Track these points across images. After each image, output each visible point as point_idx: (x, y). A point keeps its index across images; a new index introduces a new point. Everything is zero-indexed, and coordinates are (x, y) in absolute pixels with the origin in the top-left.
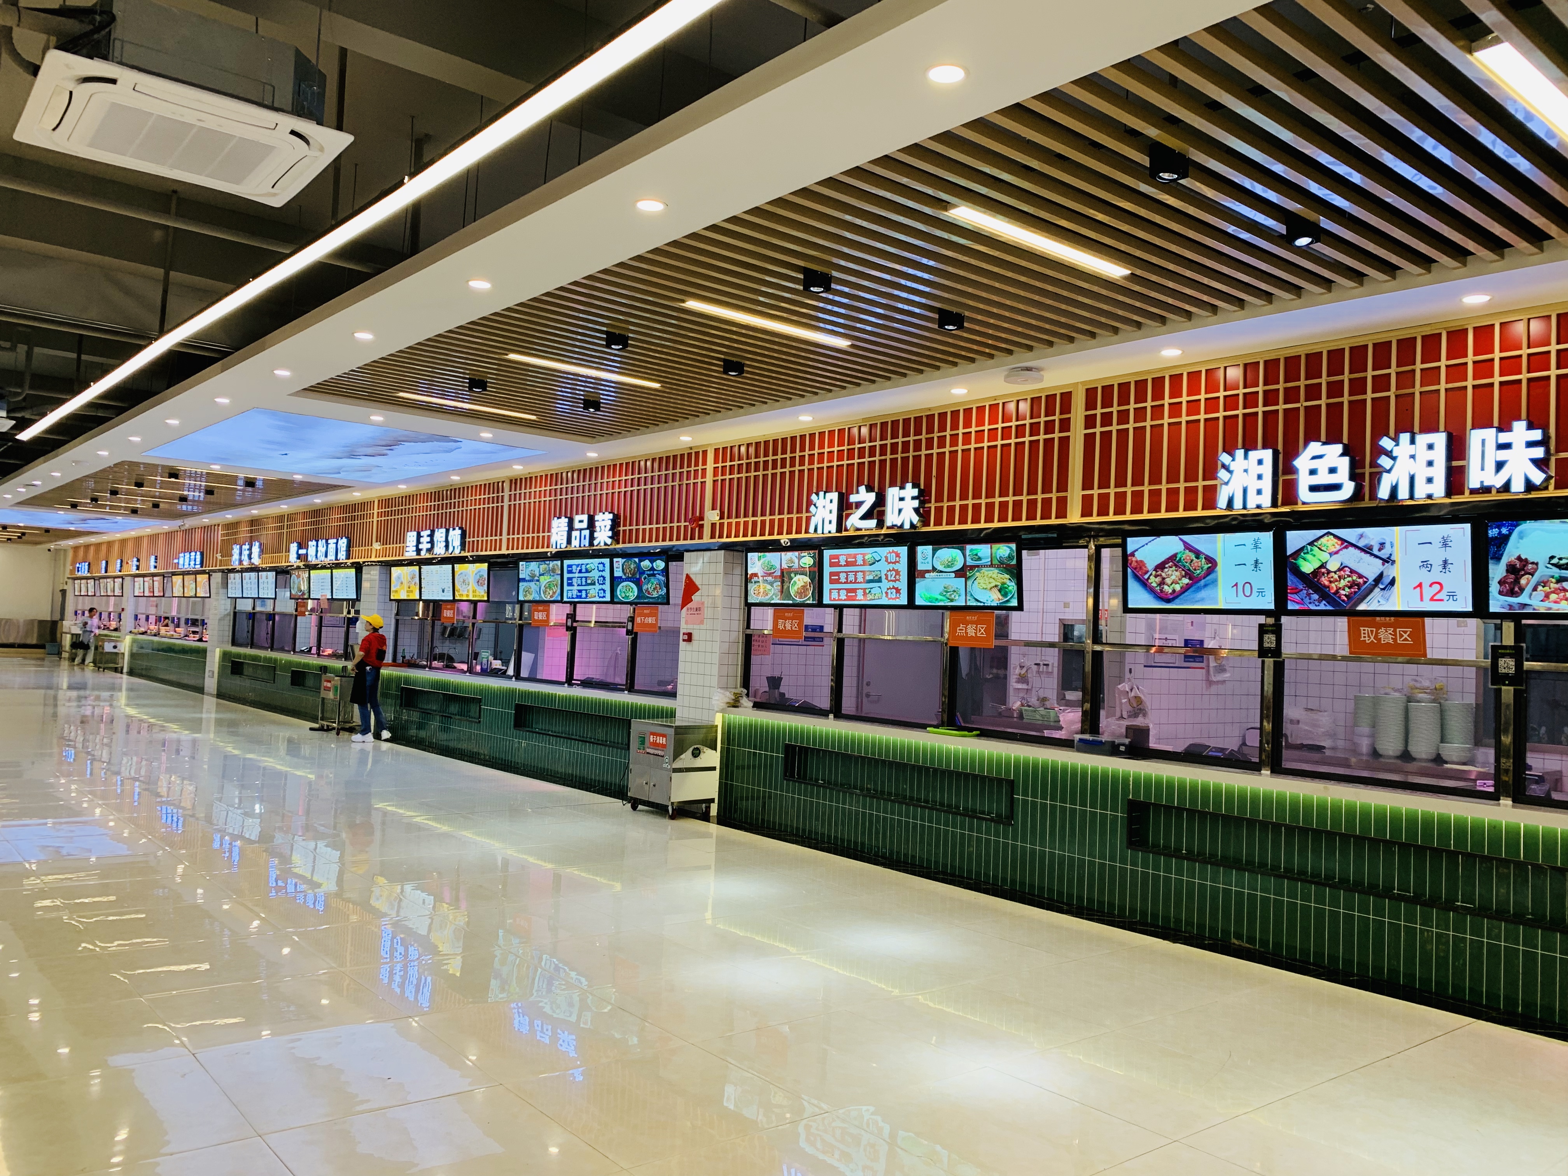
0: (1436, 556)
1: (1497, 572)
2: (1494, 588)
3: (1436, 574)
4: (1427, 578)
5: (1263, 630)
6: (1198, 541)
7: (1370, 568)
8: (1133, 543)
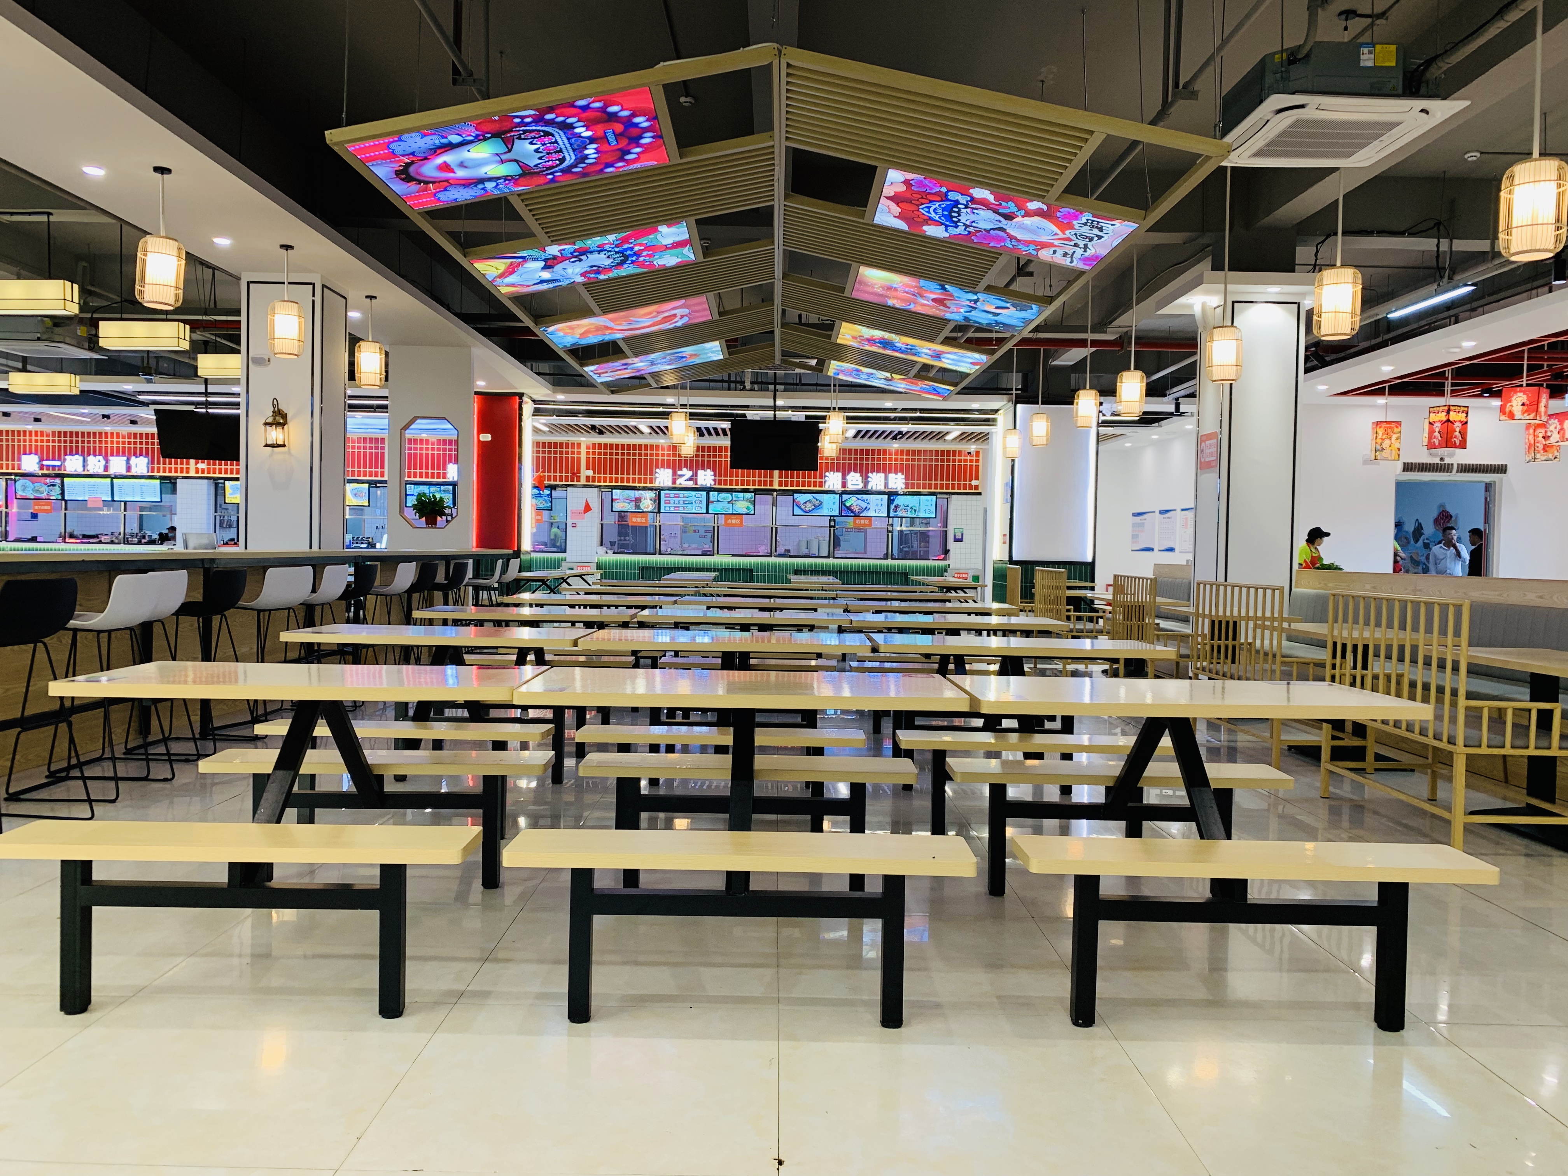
0: (879, 503)
1: (892, 507)
2: (891, 511)
3: (879, 507)
4: (877, 508)
5: (830, 520)
6: (816, 496)
7: (864, 505)
8: (796, 495)
